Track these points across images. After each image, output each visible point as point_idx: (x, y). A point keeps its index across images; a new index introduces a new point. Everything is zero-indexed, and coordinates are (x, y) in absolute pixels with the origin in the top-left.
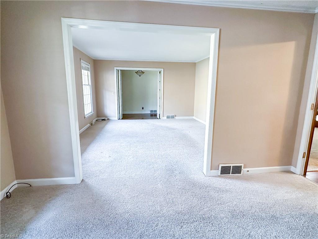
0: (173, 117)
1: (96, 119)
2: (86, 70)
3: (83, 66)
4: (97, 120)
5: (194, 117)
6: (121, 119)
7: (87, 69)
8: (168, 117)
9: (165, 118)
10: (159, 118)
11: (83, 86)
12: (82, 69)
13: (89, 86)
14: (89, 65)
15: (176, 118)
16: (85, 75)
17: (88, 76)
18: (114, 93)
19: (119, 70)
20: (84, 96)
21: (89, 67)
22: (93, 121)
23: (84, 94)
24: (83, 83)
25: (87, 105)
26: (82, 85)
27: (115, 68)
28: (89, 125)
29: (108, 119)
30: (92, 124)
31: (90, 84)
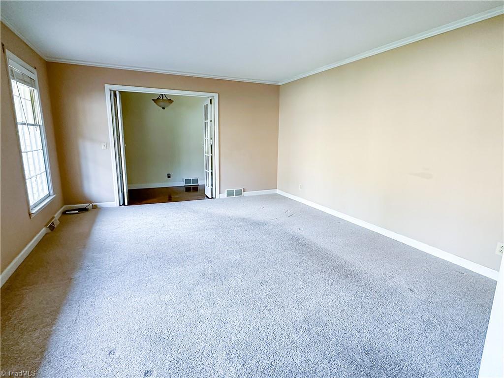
0: (239, 193)
1: (61, 210)
2: (25, 82)
3: (15, 69)
4: (64, 213)
5: (278, 191)
6: (126, 203)
7: (28, 82)
8: (230, 194)
9: (224, 195)
10: (210, 197)
11: (20, 127)
12: (11, 76)
13: (38, 128)
14: (35, 71)
15: (245, 194)
16: (22, 96)
17: (32, 101)
18: (107, 145)
19: (117, 93)
20: (24, 155)
21: (35, 77)
22: (54, 217)
23: (23, 149)
24: (19, 119)
25: (33, 179)
26: (15, 124)
27: (108, 87)
28: (44, 231)
29: (95, 207)
30: (52, 228)
31: (40, 121)
